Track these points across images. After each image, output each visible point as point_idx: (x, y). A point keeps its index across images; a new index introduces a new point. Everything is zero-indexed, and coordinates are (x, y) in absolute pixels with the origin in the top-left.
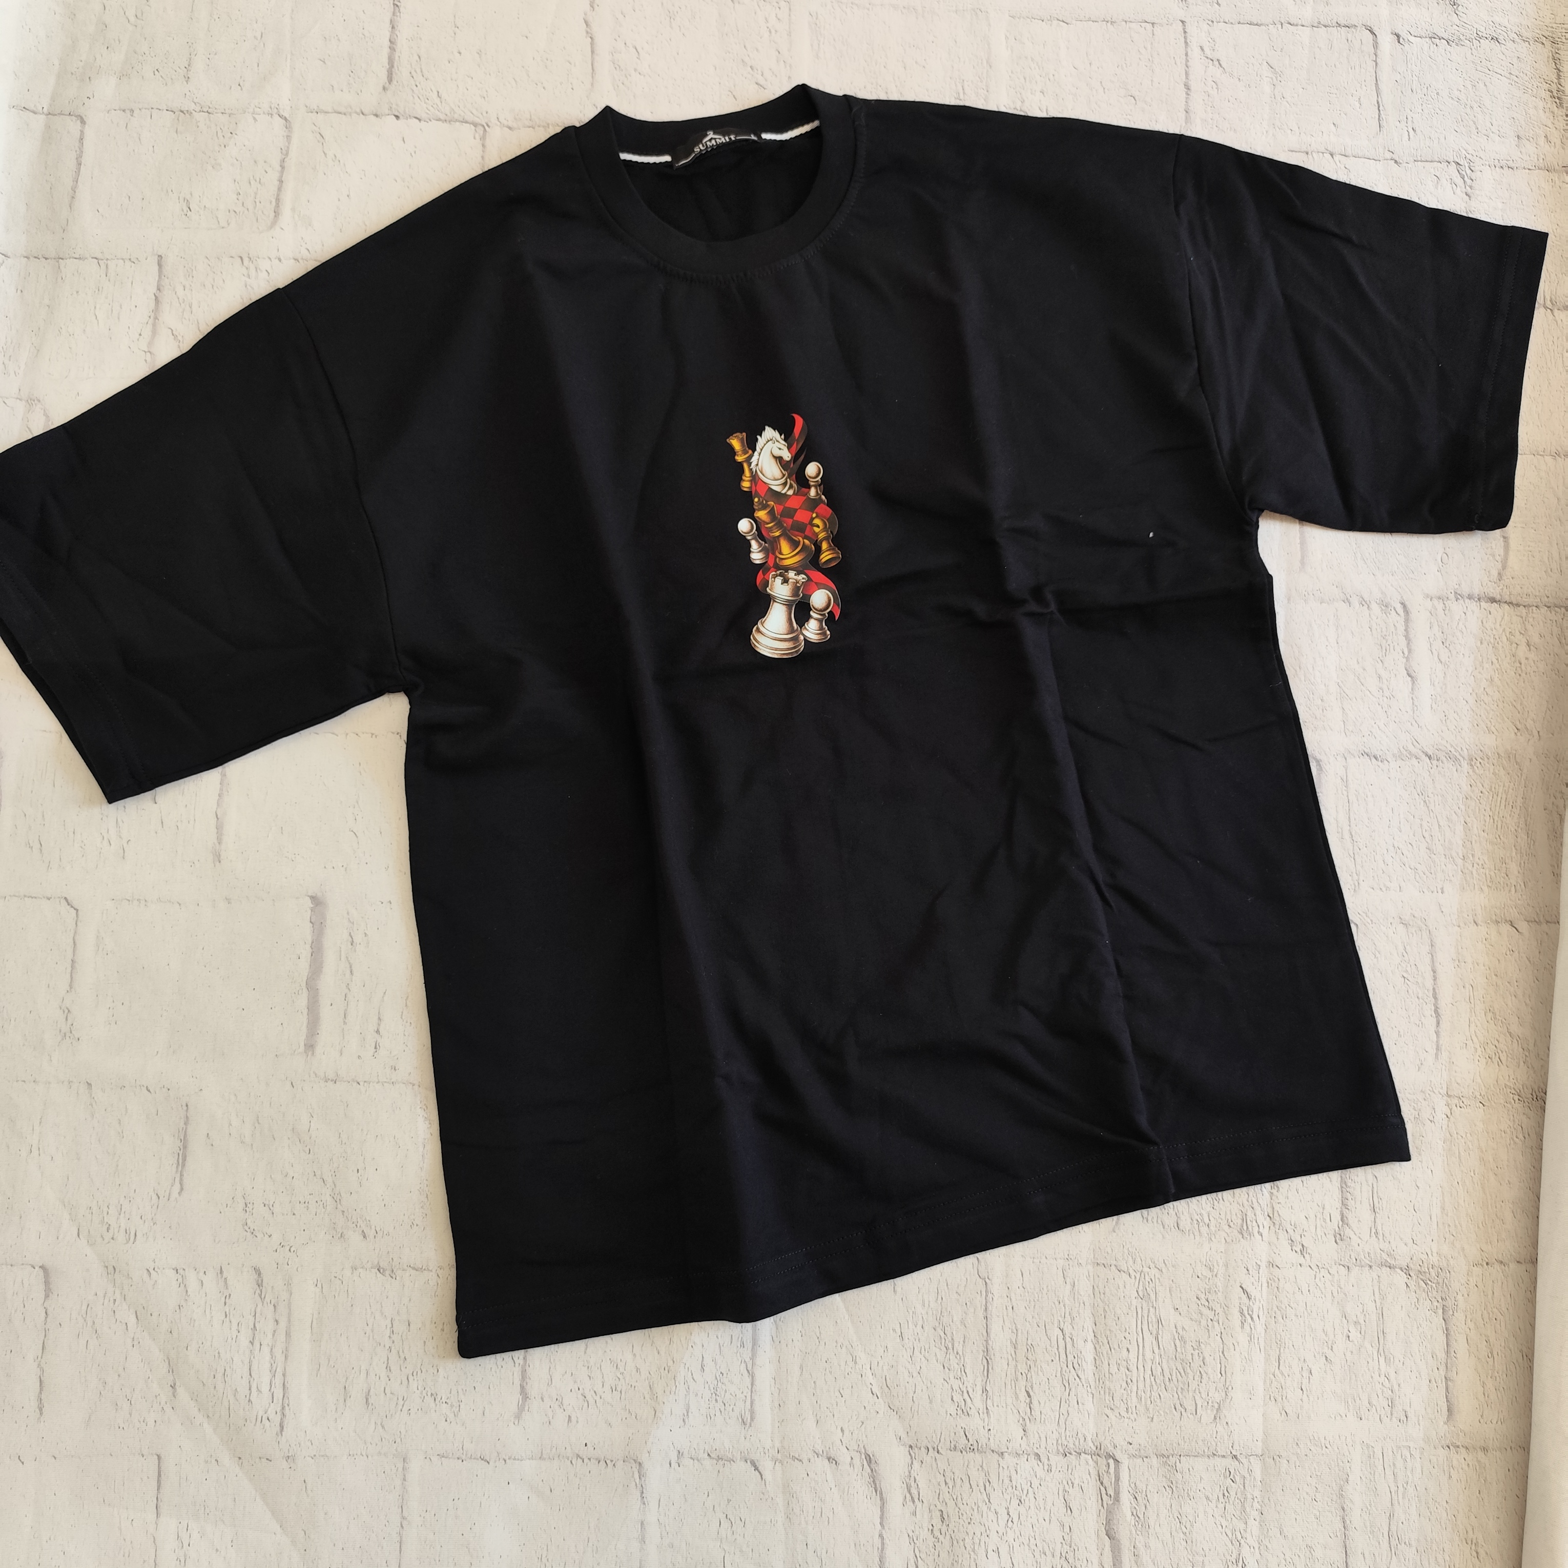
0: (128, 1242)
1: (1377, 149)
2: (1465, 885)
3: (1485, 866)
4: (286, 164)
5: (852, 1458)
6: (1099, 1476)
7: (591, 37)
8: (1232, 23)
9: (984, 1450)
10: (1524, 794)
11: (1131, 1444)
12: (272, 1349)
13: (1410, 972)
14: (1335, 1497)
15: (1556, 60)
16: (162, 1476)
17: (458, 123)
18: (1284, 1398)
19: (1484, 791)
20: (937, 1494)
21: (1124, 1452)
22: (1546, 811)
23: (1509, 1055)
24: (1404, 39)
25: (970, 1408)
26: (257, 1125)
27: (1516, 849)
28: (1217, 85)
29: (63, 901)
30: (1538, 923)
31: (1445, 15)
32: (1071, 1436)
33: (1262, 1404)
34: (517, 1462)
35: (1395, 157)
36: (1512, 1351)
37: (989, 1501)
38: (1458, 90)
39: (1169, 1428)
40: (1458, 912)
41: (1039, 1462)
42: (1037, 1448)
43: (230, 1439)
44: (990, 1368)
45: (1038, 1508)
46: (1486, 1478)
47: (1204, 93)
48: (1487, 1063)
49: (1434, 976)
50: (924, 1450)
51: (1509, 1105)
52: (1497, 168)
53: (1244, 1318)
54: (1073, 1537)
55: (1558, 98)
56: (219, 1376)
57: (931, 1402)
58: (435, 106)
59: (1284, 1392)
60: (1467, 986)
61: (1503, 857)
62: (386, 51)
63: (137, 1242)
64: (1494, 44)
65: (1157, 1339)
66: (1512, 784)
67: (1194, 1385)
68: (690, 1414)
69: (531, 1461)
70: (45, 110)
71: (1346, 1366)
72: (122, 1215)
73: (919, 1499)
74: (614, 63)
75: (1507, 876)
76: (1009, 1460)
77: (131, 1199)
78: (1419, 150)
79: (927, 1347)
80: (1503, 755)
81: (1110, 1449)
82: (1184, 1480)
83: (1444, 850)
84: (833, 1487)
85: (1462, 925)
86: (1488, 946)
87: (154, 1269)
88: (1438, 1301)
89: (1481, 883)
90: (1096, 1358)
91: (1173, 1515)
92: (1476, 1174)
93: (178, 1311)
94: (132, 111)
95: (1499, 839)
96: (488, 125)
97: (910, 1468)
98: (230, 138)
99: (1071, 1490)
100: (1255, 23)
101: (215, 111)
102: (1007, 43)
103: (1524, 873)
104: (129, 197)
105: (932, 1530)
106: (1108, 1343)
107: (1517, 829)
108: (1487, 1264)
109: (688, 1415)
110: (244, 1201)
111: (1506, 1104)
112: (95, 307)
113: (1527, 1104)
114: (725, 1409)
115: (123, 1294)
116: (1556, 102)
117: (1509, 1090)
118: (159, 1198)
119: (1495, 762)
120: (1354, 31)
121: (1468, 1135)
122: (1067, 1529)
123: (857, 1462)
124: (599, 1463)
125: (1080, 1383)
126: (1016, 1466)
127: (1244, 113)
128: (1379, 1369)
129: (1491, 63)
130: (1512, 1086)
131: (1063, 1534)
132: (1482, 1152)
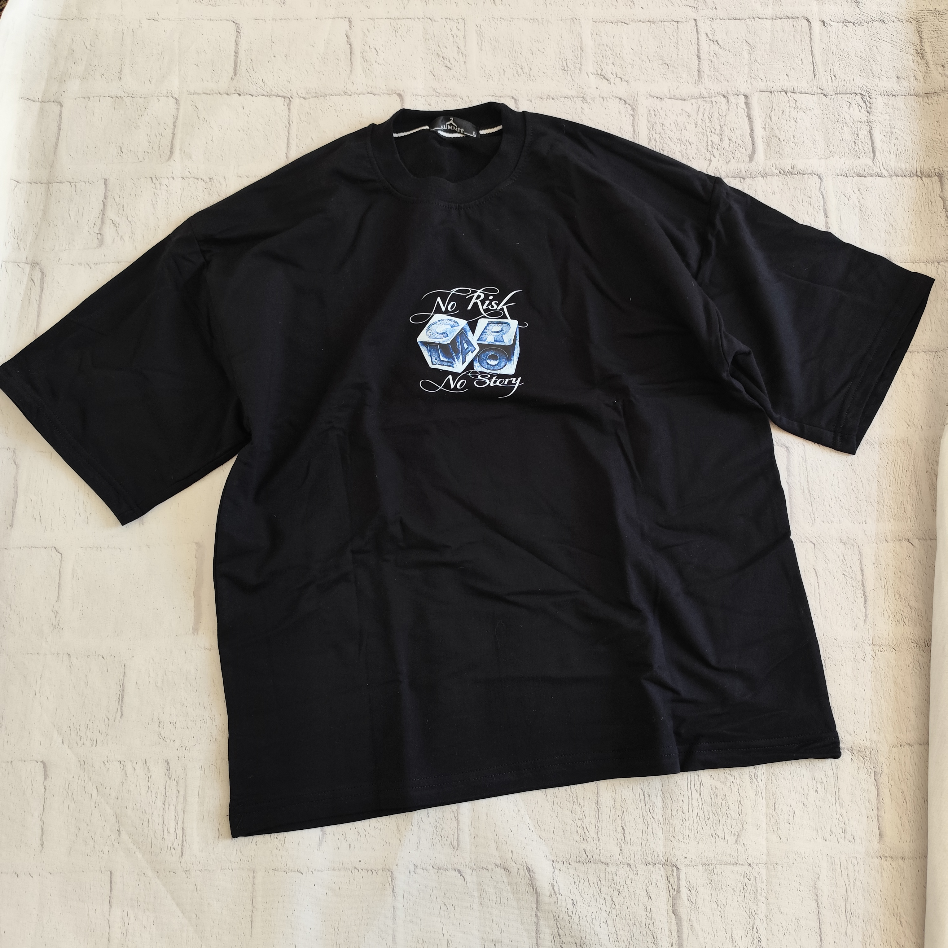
0: (92, 746)
1: (813, 88)
2: (879, 518)
3: (891, 507)
4: (176, 124)
5: (518, 869)
6: (667, 878)
7: (350, 45)
8: (724, 19)
9: (597, 862)
10: (913, 463)
11: (686, 858)
12: (175, 808)
13: (847, 571)
14: (811, 889)
15: (919, 32)
16: (113, 883)
17: (274, 97)
18: (778, 829)
19: (889, 462)
20: (570, 890)
21: (682, 863)
22: (928, 473)
23: (910, 619)
24: (827, 24)
25: (588, 837)
26: (165, 676)
27: (910, 496)
28: (716, 55)
29: (54, 550)
30: (925, 540)
31: (852, 9)
32: (649, 853)
33: (765, 832)
34: (319, 872)
35: (823, 92)
36: (918, 798)
37: (600, 892)
38: (860, 52)
39: (709, 847)
40: (876, 534)
41: (630, 869)
42: (629, 860)
43: (152, 861)
44: (600, 813)
45: (631, 897)
46: (904, 876)
47: (708, 60)
48: (896, 625)
49: (862, 573)
50: (561, 863)
51: (910, 650)
52: (885, 96)
53: (752, 781)
54: (653, 915)
55: (921, 54)
56: (145, 824)
57: (564, 834)
58: (261, 87)
59: (779, 825)
60: (883, 578)
61: (902, 501)
62: (233, 58)
63: (98, 746)
64: (881, 24)
65: (700, 794)
66: (906, 458)
67: (723, 822)
68: (421, 842)
69: (328, 871)
70: (40, 100)
71: (816, 809)
72: (88, 730)
73: (559, 893)
74: (363, 58)
75: (905, 512)
76: (612, 867)
77: (93, 721)
78: (838, 87)
79: (561, 801)
80: (900, 441)
81: (674, 861)
82: (719, 879)
83: (866, 498)
84: (507, 886)
85: (878, 542)
86: (894, 554)
87: (107, 762)
88: (871, 769)
89: (889, 517)
90: (664, 806)
91: (713, 900)
92: (892, 691)
93: (121, 786)
94: (89, 98)
95: (899, 491)
96: (291, 97)
97: (553, 874)
98: (145, 111)
99: (650, 886)
100: (738, 18)
101: (136, 96)
102: (592, 37)
103: (915, 511)
104: (88, 147)
105: (567, 912)
106: (671, 797)
107: (910, 484)
108: (901, 746)
109: (419, 843)
110: (158, 721)
111: (909, 649)
112: (69, 210)
113: (922, 648)
114: (442, 840)
115: (89, 777)
116: (920, 56)
117: (910, 641)
118: (109, 720)
119: (895, 445)
120: (797, 20)
121: (886, 668)
122: (649, 910)
123: (521, 871)
124: (368, 872)
125: (654, 821)
126: (616, 871)
127: (733, 71)
128: (836, 810)
129: (880, 35)
130: (912, 638)
131: (647, 913)
132: (895, 678)
